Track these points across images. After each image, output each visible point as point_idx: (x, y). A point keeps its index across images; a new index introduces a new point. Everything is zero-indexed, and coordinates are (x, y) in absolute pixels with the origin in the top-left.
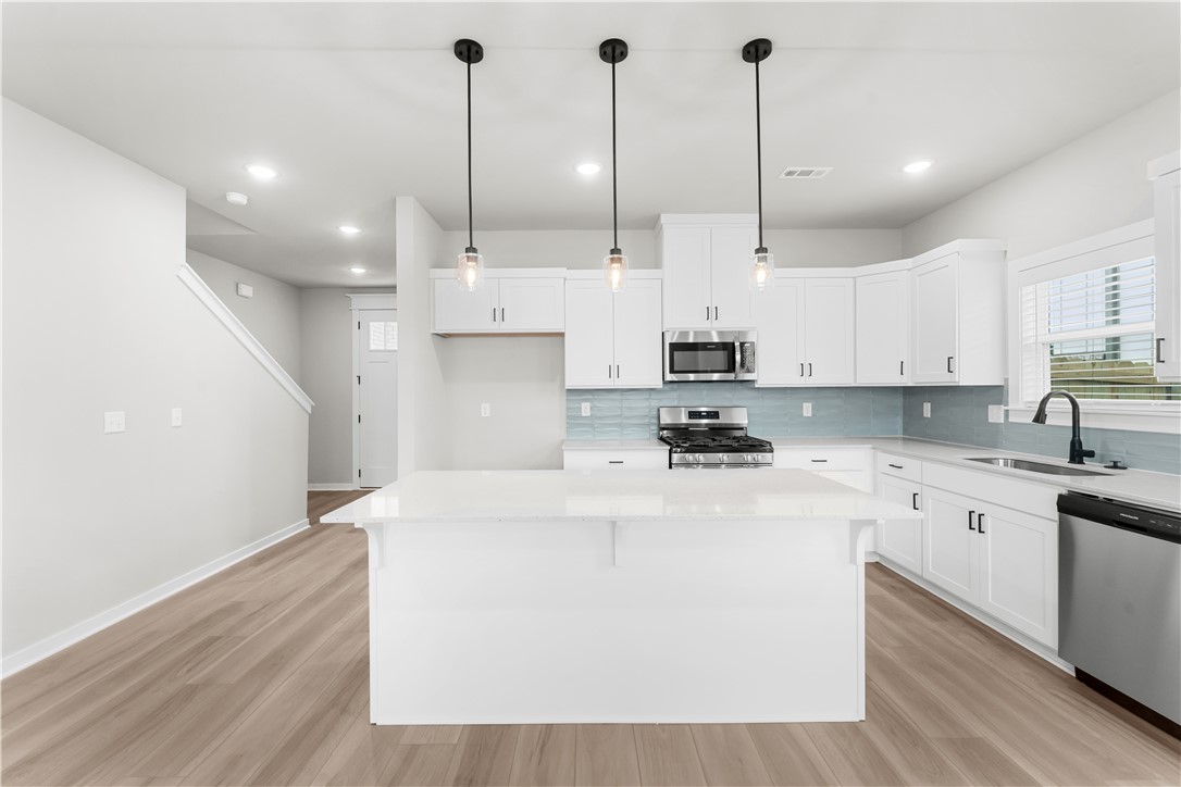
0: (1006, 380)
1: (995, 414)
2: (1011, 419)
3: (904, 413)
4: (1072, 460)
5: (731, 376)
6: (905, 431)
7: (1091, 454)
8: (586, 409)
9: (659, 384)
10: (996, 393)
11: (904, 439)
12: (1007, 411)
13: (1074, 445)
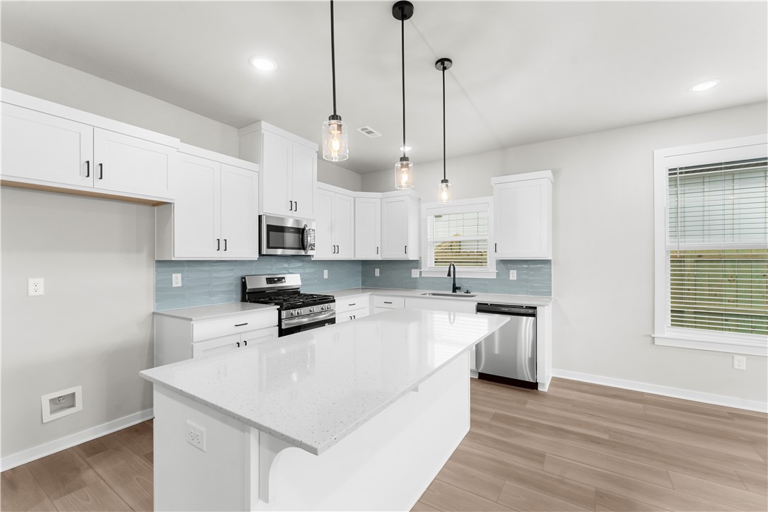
0: (420, 258)
1: (415, 273)
2: (423, 275)
3: (363, 275)
4: (454, 291)
5: (302, 252)
6: (363, 284)
7: (459, 288)
8: (177, 279)
9: (256, 256)
10: (416, 264)
11: (362, 289)
12: (421, 272)
13: (454, 285)
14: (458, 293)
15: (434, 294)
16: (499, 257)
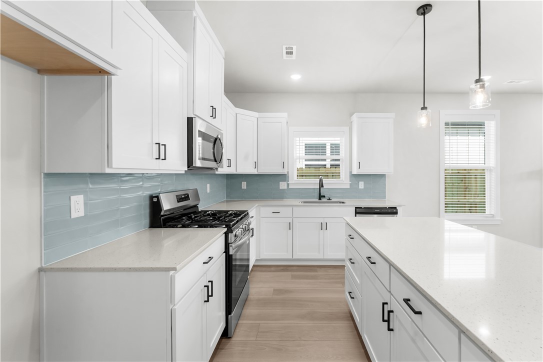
0: (288, 172)
1: (283, 185)
2: (290, 187)
3: (227, 188)
6: (227, 197)
7: (323, 196)
8: (77, 205)
11: (227, 201)
12: (288, 184)
13: (320, 194)
14: (323, 200)
15: (305, 202)
16: (362, 172)
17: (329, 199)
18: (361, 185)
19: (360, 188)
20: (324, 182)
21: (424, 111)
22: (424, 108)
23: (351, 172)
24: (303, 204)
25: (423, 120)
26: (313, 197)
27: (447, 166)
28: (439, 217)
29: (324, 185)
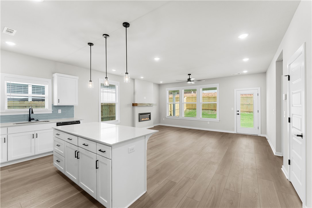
7: (33, 119)
13: (30, 117)
14: (32, 121)
15: (17, 124)
16: (60, 104)
17: (37, 120)
18: (60, 111)
19: (59, 113)
20: (33, 110)
21: (91, 82)
22: (91, 81)
23: (53, 104)
24: (15, 125)
25: (90, 85)
26: (24, 120)
27: (102, 102)
28: (99, 122)
29: (34, 112)
